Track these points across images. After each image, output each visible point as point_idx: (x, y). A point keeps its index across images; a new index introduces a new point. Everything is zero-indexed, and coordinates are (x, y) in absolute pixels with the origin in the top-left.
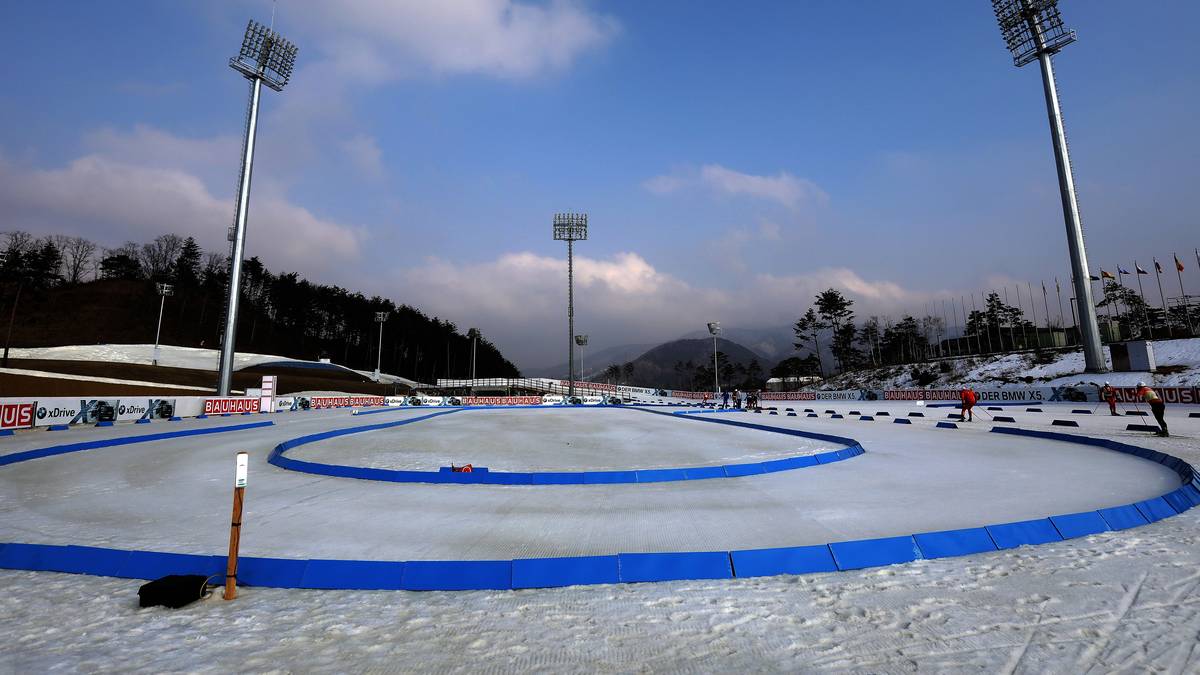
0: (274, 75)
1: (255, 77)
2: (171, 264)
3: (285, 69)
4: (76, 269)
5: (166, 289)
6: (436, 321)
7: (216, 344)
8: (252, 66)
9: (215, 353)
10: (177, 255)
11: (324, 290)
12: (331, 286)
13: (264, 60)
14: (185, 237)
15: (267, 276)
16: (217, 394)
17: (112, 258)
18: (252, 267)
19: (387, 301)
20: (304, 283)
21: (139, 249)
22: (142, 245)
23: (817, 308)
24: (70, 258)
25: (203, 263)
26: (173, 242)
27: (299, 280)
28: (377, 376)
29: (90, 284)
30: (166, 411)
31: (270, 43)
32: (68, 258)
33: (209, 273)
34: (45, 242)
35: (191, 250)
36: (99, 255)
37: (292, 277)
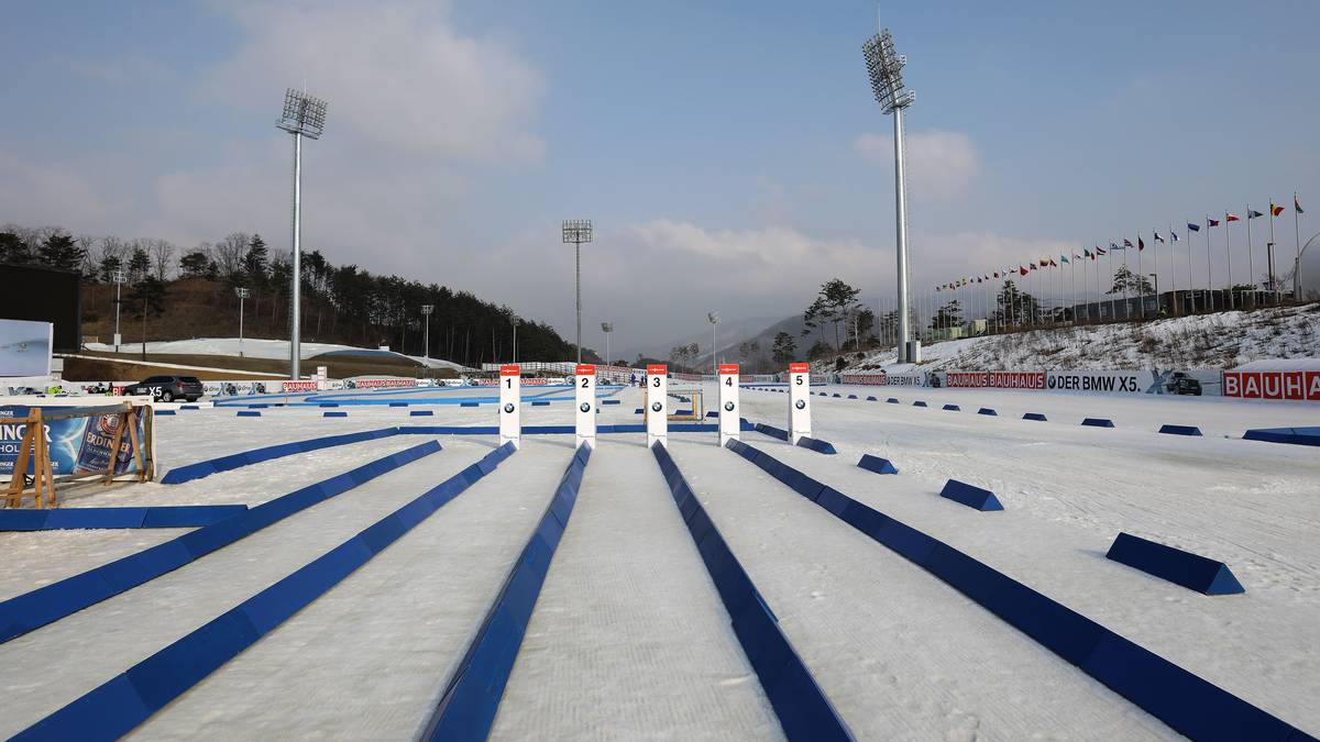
0: (311, 128)
1: (296, 133)
2: (242, 260)
3: (318, 122)
4: (162, 268)
5: (243, 293)
6: (493, 307)
7: (287, 336)
8: (293, 124)
9: (287, 344)
10: (245, 252)
11: (383, 281)
12: (389, 276)
13: (301, 119)
14: (251, 235)
15: (329, 269)
16: (289, 379)
17: (189, 257)
18: (314, 261)
19: (444, 288)
20: (365, 275)
21: (213, 248)
22: (215, 243)
23: (825, 297)
24: (155, 259)
25: (270, 257)
26: (241, 240)
27: (358, 272)
28: (425, 360)
29: (175, 283)
30: (262, 389)
31: (305, 103)
32: (153, 258)
33: (276, 266)
34: (132, 244)
35: (258, 247)
36: (178, 255)
37: (352, 270)
